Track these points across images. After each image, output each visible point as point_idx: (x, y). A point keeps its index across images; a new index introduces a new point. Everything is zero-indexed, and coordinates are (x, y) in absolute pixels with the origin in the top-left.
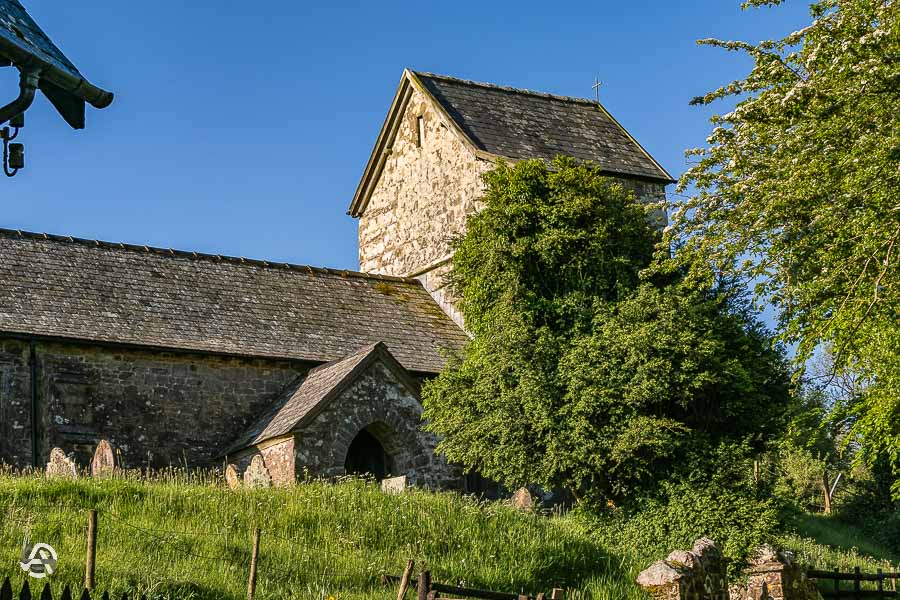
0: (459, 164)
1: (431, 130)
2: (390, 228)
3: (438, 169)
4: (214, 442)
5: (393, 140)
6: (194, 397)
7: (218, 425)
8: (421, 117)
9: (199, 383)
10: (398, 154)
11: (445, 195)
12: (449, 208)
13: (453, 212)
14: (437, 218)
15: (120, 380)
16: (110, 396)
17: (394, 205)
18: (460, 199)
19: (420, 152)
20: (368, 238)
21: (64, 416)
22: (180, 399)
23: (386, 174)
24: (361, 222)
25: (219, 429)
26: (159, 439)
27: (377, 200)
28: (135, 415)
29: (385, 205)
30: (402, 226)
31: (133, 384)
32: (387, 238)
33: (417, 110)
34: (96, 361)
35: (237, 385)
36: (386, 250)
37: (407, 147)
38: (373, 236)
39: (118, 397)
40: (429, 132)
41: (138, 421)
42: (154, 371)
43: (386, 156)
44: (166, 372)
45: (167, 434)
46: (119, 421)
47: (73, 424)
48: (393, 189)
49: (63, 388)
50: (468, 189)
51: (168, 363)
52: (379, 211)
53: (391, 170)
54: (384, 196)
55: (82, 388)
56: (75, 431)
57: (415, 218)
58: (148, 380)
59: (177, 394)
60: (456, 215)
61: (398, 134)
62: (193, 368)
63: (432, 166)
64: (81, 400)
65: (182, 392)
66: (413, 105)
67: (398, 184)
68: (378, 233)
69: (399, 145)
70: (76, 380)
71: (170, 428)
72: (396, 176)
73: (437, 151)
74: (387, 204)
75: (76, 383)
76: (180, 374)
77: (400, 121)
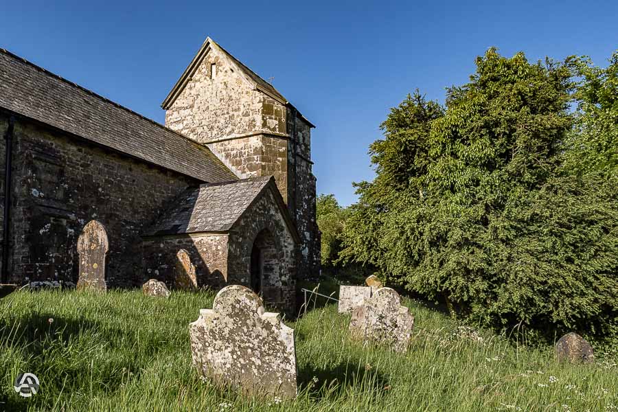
0: (240, 91)
1: (221, 71)
2: (189, 118)
3: (224, 92)
4: (140, 224)
5: (193, 73)
6: (130, 191)
7: (143, 212)
8: (214, 64)
9: (134, 181)
10: (196, 81)
11: (229, 106)
12: (231, 113)
13: (233, 115)
14: (222, 116)
15: (81, 168)
16: (72, 179)
17: (192, 107)
18: (239, 108)
19: (212, 81)
20: (172, 121)
21: (40, 190)
22: (121, 190)
23: (187, 90)
24: (167, 112)
25: (144, 215)
26: (106, 218)
27: (179, 102)
28: (90, 196)
29: (185, 105)
30: (197, 118)
31: (90, 173)
32: (185, 122)
33: (212, 60)
34: (64, 148)
35: (155, 187)
36: (184, 128)
37: (203, 78)
38: (175, 120)
39: (79, 181)
40: (220, 72)
41: (92, 202)
42: (106, 166)
43: (188, 80)
44: (113, 168)
45: (111, 215)
46: (78, 200)
47: (47, 198)
48: (192, 98)
49: (40, 165)
50: (246, 104)
51: (115, 163)
52: (180, 108)
53: (191, 88)
54: (185, 101)
55: (57, 168)
56: (50, 205)
57: (206, 115)
58: (100, 171)
59: (120, 187)
60: (235, 117)
61: (197, 71)
62: (130, 169)
63: (220, 89)
64: (55, 179)
65: (123, 185)
66: (209, 57)
67: (195, 97)
68: (180, 119)
69: (197, 76)
70: (52, 161)
71: (114, 210)
72: (193, 92)
73: (225, 83)
74: (187, 105)
75: (50, 163)
76: (122, 172)
77: (199, 64)
